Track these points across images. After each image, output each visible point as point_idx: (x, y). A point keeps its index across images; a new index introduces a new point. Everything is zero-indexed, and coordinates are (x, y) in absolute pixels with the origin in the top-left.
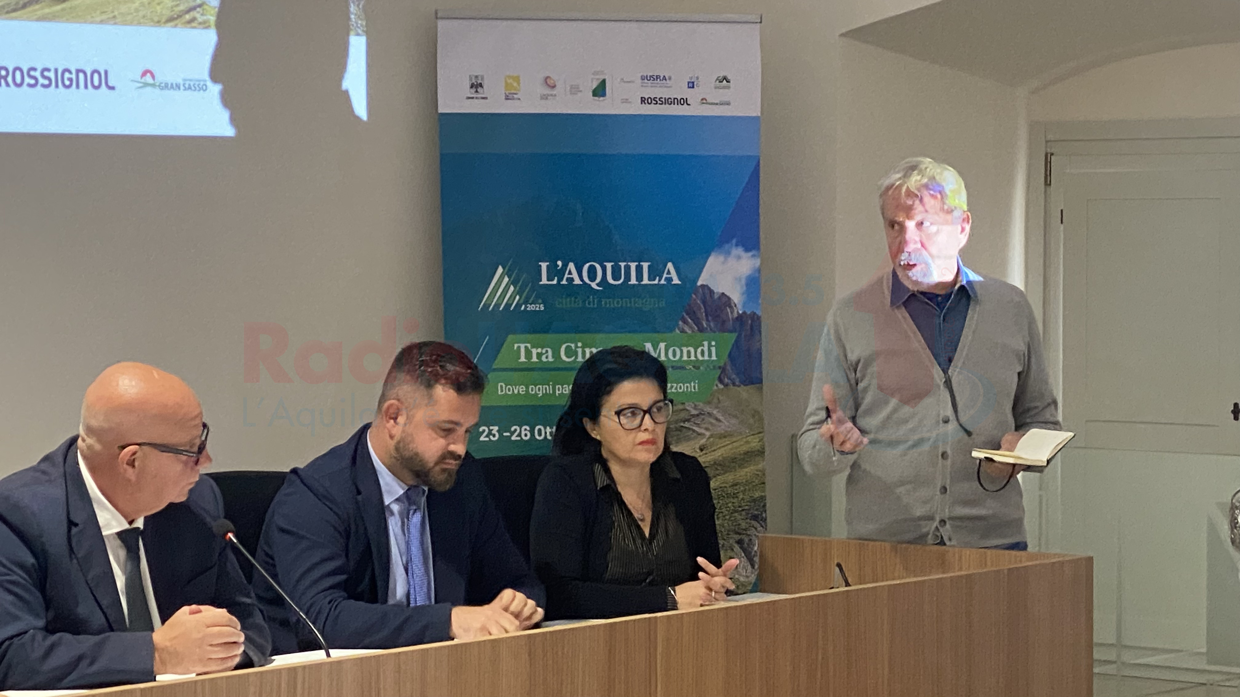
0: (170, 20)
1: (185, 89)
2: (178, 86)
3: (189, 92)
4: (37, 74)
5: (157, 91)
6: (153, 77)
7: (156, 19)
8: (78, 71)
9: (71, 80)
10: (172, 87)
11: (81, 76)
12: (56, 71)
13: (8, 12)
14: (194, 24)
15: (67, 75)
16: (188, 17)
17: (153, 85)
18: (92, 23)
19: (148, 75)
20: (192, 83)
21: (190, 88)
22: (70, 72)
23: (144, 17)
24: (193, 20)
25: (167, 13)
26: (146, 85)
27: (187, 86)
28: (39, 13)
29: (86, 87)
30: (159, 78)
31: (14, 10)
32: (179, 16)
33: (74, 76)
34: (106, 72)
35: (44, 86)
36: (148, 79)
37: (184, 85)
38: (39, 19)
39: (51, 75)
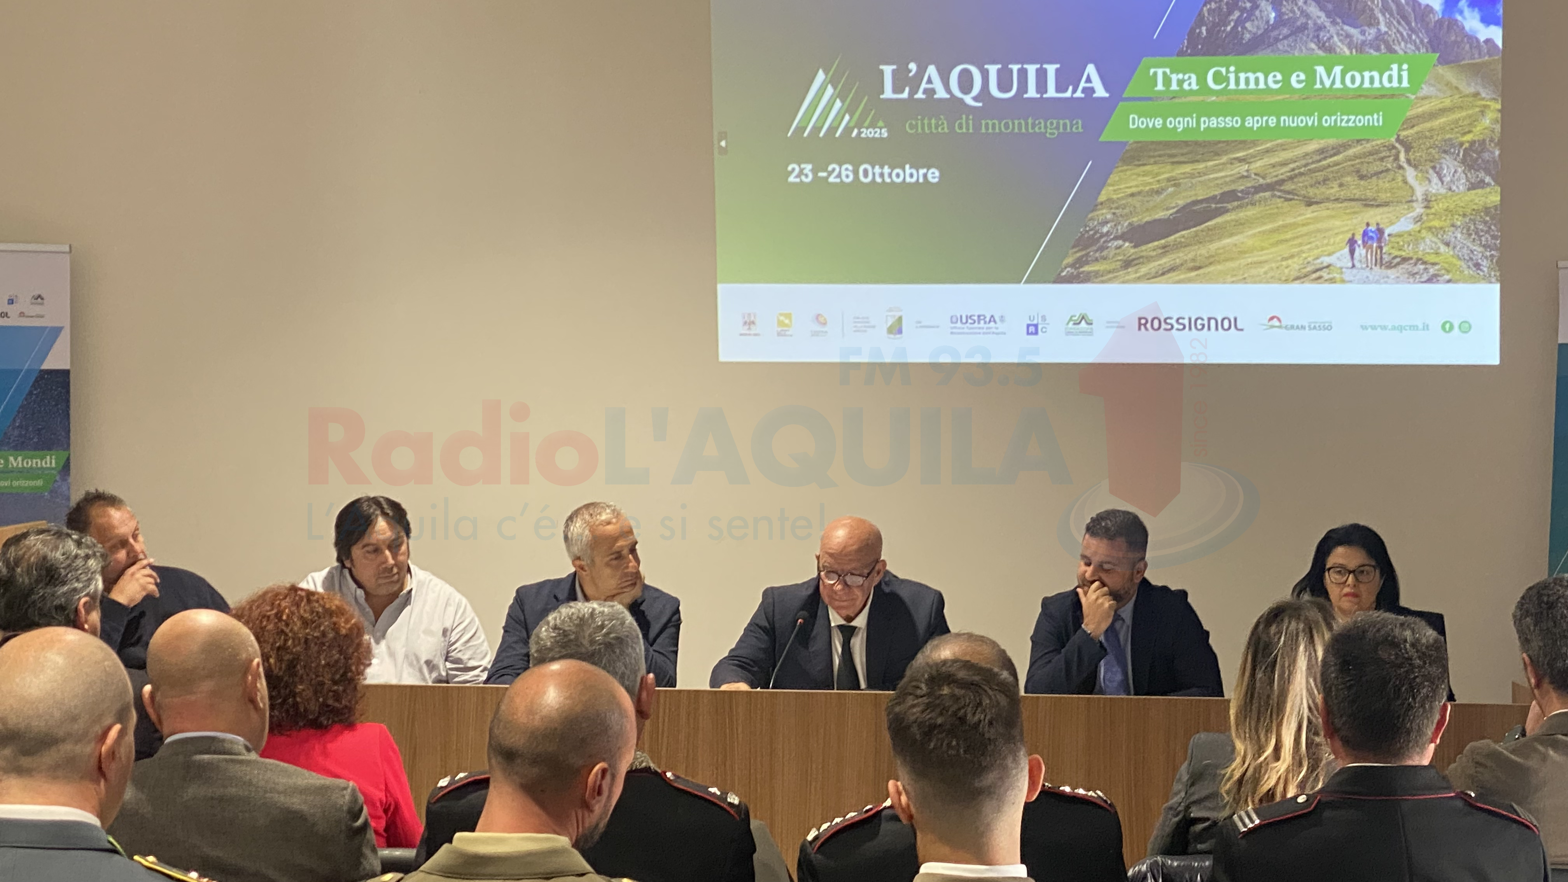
0: (1297, 279)
1: (1310, 329)
2: (1303, 327)
3: (1314, 331)
4: (1173, 322)
5: (1284, 330)
6: (1279, 320)
7: (1284, 278)
8: (1209, 319)
9: (1203, 325)
10: (1298, 327)
11: (1213, 322)
12: (1190, 319)
13: (1148, 279)
14: (1320, 281)
15: (1199, 322)
16: (1314, 276)
17: (1280, 327)
18: (1224, 283)
19: (1275, 319)
20: (1317, 325)
21: (1315, 328)
22: (1202, 319)
23: (1272, 277)
24: (1320, 278)
25: (1295, 274)
26: (1273, 327)
27: (1312, 326)
28: (1177, 278)
29: (1217, 329)
30: (1284, 323)
31: (1153, 277)
32: (1306, 276)
33: (1206, 322)
34: (1235, 319)
35: (1178, 330)
36: (1275, 322)
37: (1309, 326)
38: (1179, 282)
39: (1186, 322)
